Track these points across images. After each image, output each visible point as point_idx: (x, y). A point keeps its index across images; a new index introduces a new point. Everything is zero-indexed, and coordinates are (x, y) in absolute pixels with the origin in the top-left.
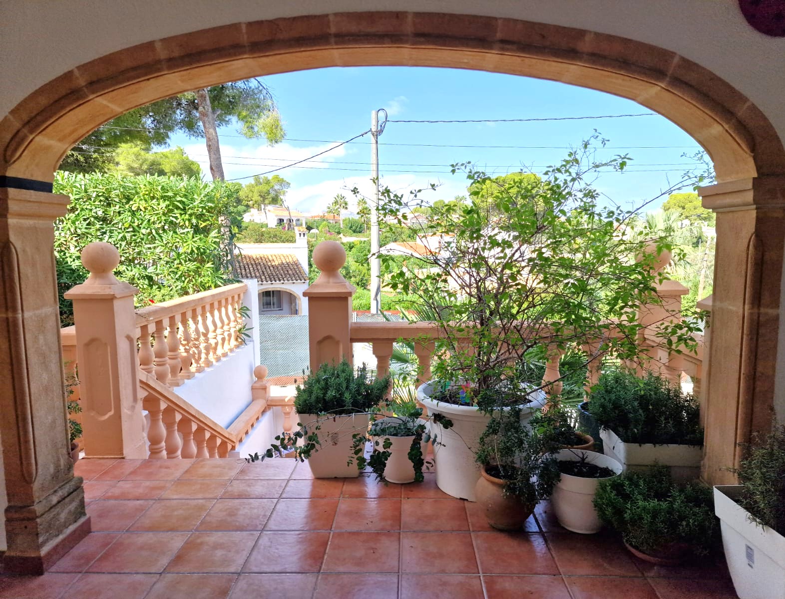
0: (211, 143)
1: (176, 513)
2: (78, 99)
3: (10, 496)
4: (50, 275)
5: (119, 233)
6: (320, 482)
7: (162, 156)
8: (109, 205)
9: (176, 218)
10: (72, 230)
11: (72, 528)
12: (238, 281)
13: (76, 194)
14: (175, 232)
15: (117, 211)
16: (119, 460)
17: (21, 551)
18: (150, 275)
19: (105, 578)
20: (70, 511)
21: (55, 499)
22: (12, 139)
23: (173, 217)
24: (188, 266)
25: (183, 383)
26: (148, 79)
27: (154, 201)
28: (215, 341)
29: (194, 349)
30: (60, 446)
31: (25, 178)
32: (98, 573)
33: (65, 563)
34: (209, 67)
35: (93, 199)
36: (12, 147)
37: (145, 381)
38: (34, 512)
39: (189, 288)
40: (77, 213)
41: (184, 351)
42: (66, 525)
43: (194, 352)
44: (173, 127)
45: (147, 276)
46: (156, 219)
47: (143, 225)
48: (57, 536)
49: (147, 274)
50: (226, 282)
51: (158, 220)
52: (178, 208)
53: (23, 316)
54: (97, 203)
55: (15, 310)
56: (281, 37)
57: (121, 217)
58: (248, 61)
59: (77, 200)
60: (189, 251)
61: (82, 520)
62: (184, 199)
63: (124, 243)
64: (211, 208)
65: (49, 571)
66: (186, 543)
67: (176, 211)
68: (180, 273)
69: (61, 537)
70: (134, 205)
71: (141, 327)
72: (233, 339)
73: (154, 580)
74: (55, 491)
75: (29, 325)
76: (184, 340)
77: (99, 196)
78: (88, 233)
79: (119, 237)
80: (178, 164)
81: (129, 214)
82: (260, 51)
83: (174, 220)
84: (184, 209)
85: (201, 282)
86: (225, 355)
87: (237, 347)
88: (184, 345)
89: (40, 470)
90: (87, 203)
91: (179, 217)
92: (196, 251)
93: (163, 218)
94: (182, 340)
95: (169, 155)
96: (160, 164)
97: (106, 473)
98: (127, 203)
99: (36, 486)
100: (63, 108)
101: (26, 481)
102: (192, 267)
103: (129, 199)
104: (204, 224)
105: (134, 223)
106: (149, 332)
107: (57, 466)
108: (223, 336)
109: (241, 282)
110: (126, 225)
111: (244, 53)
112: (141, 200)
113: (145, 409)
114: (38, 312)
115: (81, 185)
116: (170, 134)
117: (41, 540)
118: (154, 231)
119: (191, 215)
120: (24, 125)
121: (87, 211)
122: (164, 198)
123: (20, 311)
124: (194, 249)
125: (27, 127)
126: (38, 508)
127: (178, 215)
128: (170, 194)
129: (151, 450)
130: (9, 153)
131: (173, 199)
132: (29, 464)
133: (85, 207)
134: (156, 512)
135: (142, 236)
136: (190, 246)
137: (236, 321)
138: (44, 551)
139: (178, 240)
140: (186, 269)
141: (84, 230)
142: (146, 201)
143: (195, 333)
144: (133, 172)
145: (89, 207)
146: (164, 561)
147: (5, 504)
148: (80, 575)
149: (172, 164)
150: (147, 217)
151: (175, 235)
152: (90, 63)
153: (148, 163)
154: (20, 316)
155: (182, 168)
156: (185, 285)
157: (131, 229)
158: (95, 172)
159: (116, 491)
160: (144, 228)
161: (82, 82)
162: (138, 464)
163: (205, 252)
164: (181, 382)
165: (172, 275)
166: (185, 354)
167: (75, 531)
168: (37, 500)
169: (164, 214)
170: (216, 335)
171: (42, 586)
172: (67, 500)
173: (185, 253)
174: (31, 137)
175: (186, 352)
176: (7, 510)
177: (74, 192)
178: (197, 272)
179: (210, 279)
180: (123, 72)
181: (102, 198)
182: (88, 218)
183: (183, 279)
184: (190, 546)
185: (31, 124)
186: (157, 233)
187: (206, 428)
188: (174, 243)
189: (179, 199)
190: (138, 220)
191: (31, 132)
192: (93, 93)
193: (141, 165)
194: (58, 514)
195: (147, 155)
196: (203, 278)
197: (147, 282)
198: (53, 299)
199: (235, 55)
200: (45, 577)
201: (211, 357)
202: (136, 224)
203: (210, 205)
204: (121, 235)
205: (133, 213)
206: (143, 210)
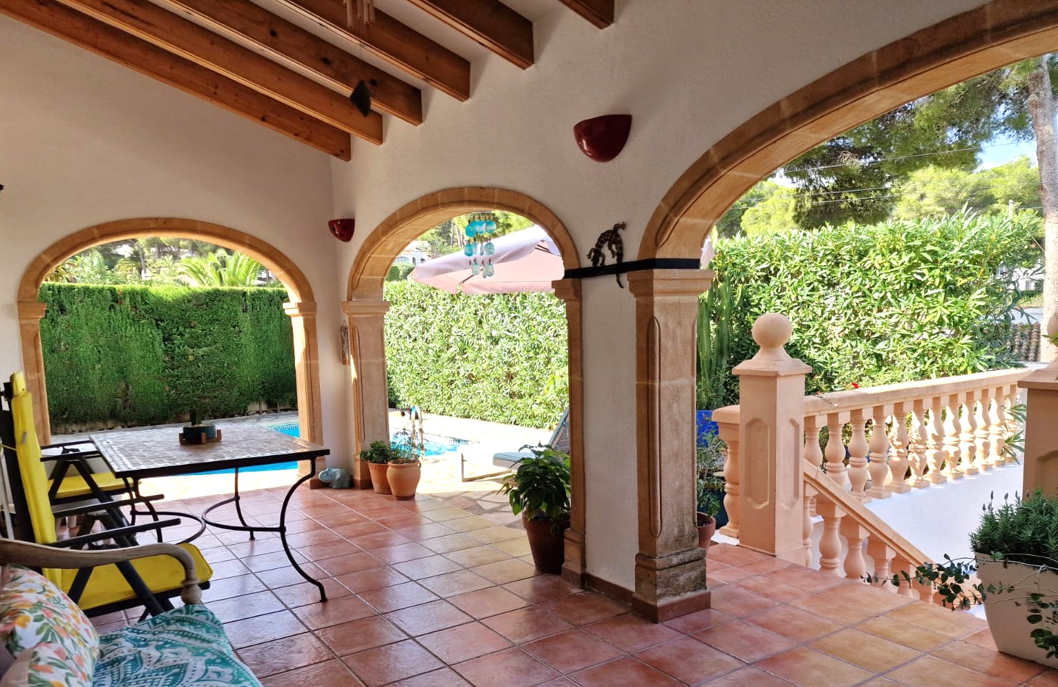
0: (1044, 148)
1: (795, 622)
2: (712, 177)
3: (641, 544)
4: (689, 349)
5: (845, 299)
6: (1002, 658)
7: (993, 173)
8: (837, 264)
9: (923, 275)
10: (793, 297)
11: (690, 595)
12: (1017, 366)
13: (801, 255)
14: (919, 295)
15: (846, 271)
16: (769, 557)
17: (644, 596)
18: (878, 352)
19: (702, 646)
20: (689, 578)
21: (675, 560)
22: (662, 224)
23: (917, 274)
24: (933, 341)
25: (890, 496)
26: (775, 142)
27: (894, 254)
28: (956, 449)
29: (915, 454)
30: (685, 512)
31: (673, 257)
32: (699, 641)
33: (678, 622)
34: (837, 112)
35: (819, 259)
36: (662, 231)
37: (814, 477)
38: (655, 563)
39: (932, 372)
40: (800, 277)
41: (896, 454)
42: (684, 589)
43: (915, 460)
44: (990, 132)
45: (875, 354)
46: (894, 278)
47: (876, 287)
48: (675, 595)
49: (875, 351)
50: (991, 366)
51: (896, 279)
52: (925, 261)
53: (660, 385)
54: (824, 263)
55: (653, 379)
56: (919, 54)
57: (850, 279)
58: (881, 92)
59: (802, 262)
60: (936, 320)
61: (702, 592)
62: (937, 249)
63: (849, 312)
64: (978, 256)
65: (665, 623)
66: (789, 651)
67: (923, 265)
68: (920, 351)
69: (678, 598)
70: (868, 263)
71: (828, 414)
72: (993, 449)
73: (739, 666)
74: (678, 554)
75: (665, 394)
76: (897, 440)
77: (826, 255)
78: (811, 301)
79: (845, 305)
80: (1019, 182)
81: (861, 274)
82: (891, 79)
83: (919, 277)
84: (935, 261)
85: (952, 364)
86: (973, 472)
87: (1001, 464)
88: (897, 447)
89: (664, 528)
90: (813, 265)
91: (925, 273)
92: (947, 321)
93: (904, 276)
94: (894, 439)
95: (1006, 172)
96: (988, 187)
97: (750, 564)
98: (860, 259)
99: (660, 541)
100: (700, 188)
101: (652, 535)
102: (940, 343)
103: (862, 255)
104: (964, 281)
105: (865, 285)
106: (840, 422)
107: (682, 530)
108: (971, 444)
109: (1023, 366)
110: (855, 289)
111: (874, 86)
112: (877, 254)
113: (818, 512)
114: (674, 382)
115: (808, 244)
116: (984, 144)
117: (658, 592)
118: (889, 295)
119: (946, 269)
120: (670, 211)
121: (811, 274)
122: (909, 249)
123: (658, 380)
124: (945, 317)
125: (673, 211)
126: (659, 562)
127: (925, 271)
128: (917, 243)
129: (822, 563)
130: (659, 237)
131: (921, 250)
132: (655, 520)
133: (809, 270)
134: (778, 614)
135: (872, 301)
136: (939, 313)
137: (1003, 423)
138: (661, 603)
139: (921, 305)
140: (930, 345)
141: (806, 298)
142: (883, 255)
143: (918, 433)
144: (942, 206)
145: (814, 270)
146: (758, 656)
147: (637, 551)
148: (684, 636)
149: (1009, 184)
150: (883, 277)
151: (918, 299)
152: (723, 139)
153: (969, 188)
154: (657, 384)
155: (1024, 188)
156: (926, 368)
157: (860, 294)
158: (825, 226)
159: (751, 583)
160: (877, 291)
161: (715, 160)
162: (786, 566)
163: (961, 321)
164: (885, 494)
165: (909, 353)
166: (897, 459)
167: (692, 599)
168: (659, 555)
169: (905, 271)
170: (959, 441)
171: (652, 632)
172: (688, 566)
173: (931, 323)
174: (676, 220)
175: (898, 456)
176: (638, 556)
177: (800, 253)
178: (947, 349)
179: (965, 360)
180: (749, 142)
181: (829, 257)
182: (812, 283)
183: (926, 358)
184: (790, 655)
185: (676, 208)
186: (893, 297)
187: (911, 561)
188: (916, 309)
189: (929, 247)
190: (870, 280)
191: (676, 215)
192: (724, 168)
193: (957, 194)
194: (677, 575)
195: (969, 177)
196: (956, 359)
197: (874, 361)
198: (690, 371)
199: (863, 91)
200: (658, 626)
201: (947, 472)
202: (867, 287)
203: (977, 252)
204: (847, 302)
205: (865, 272)
206: (878, 267)
